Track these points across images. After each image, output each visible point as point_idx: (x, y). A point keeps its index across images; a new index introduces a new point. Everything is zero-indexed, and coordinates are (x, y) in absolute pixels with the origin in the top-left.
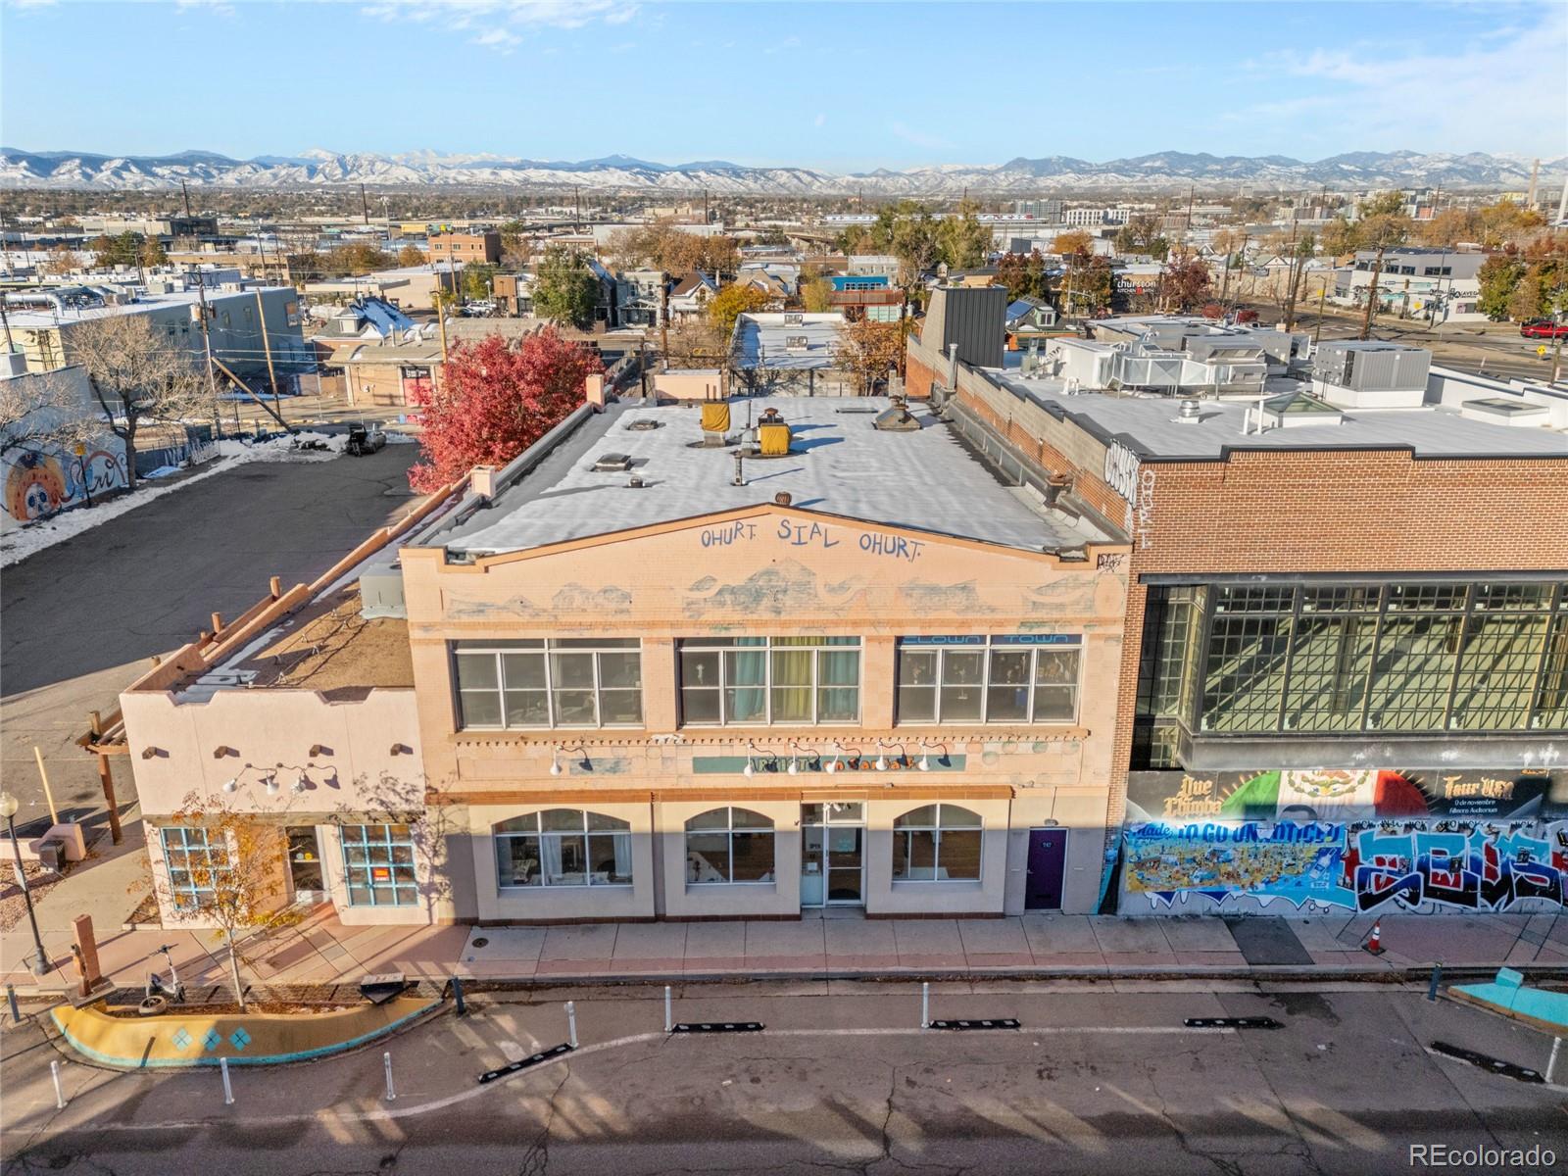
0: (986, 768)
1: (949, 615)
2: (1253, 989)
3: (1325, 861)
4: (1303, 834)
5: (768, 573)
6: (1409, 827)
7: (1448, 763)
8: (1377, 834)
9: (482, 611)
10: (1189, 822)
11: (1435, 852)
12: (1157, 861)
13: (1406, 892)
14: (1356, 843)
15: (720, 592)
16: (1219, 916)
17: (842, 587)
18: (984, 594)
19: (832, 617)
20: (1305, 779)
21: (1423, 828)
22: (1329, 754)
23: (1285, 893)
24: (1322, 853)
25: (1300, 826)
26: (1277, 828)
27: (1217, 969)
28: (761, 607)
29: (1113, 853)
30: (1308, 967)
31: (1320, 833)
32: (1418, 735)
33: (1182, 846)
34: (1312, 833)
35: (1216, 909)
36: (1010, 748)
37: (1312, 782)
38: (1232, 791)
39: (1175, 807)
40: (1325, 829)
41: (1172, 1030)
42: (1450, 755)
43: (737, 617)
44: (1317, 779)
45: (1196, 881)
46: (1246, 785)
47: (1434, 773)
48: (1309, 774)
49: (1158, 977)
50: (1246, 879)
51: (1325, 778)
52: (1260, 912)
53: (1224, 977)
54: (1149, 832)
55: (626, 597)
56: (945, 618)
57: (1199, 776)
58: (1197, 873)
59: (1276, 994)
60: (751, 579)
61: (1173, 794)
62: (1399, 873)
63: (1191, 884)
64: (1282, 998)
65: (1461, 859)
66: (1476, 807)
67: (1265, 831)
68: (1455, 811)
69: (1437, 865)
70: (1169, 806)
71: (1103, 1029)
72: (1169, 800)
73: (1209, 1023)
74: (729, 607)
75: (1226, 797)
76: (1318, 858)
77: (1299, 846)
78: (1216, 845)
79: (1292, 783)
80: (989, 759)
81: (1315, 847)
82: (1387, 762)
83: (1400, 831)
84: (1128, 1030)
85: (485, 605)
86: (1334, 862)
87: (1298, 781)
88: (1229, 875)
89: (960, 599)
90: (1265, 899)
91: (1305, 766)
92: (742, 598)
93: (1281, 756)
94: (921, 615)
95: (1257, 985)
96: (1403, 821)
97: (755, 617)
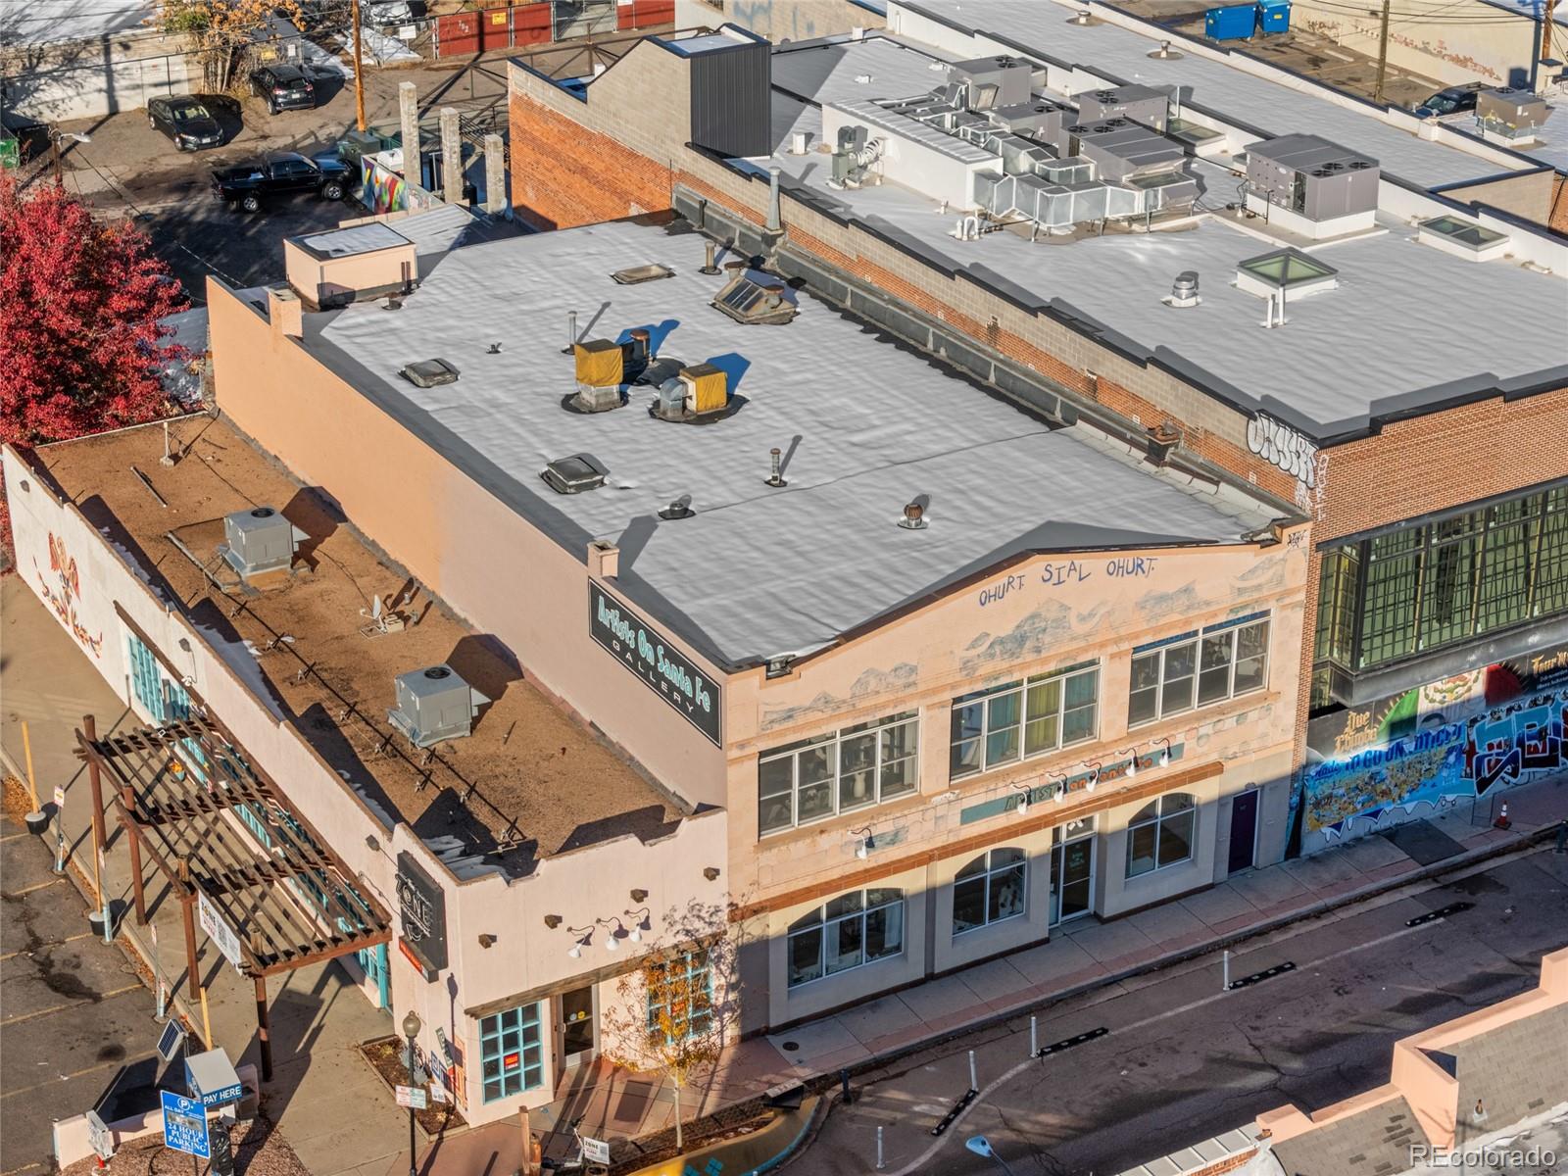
0: (1200, 750)
1: (1176, 617)
2: (1435, 885)
3: (1452, 759)
4: (1436, 739)
5: (1033, 617)
6: (1509, 710)
7: (1534, 646)
8: (1488, 723)
9: (790, 717)
10: (1353, 754)
11: (1529, 727)
12: (1330, 797)
13: (1509, 769)
14: (1474, 736)
15: (991, 646)
16: (1377, 833)
17: (1091, 615)
18: (1202, 592)
19: (1083, 644)
20: (1436, 690)
21: (1520, 708)
22: (1451, 663)
23: (1425, 797)
24: (1449, 752)
25: (1434, 733)
26: (1417, 739)
27: (1403, 877)
28: (1025, 651)
29: (1296, 799)
30: (1465, 854)
31: (1448, 734)
32: (1512, 629)
33: (1348, 778)
34: (1443, 736)
35: (1375, 827)
36: (1219, 726)
37: (1441, 692)
38: (1384, 716)
39: (1343, 743)
40: (1451, 729)
41: (1402, 933)
42: (1534, 639)
43: (1005, 665)
44: (1444, 687)
45: (1359, 806)
46: (1394, 708)
47: (1525, 657)
48: (1439, 685)
49: (1363, 898)
50: (1395, 792)
51: (1451, 685)
52: (1407, 819)
53: (1410, 882)
54: (1326, 772)
55: (913, 670)
56: (1171, 623)
57: (1359, 710)
58: (1360, 799)
59: (1455, 883)
60: (1018, 627)
61: (1341, 732)
62: (1504, 754)
63: (1355, 811)
64: (1461, 884)
65: (1546, 728)
66: (1554, 679)
67: (1409, 746)
68: (1540, 686)
69: (1531, 738)
70: (1338, 744)
71: (1356, 948)
72: (1338, 738)
73: (1424, 919)
74: (998, 659)
75: (1380, 722)
76: (1446, 758)
77: (1433, 751)
78: (1374, 769)
79: (1427, 696)
80: (1202, 742)
81: (1445, 748)
82: (1491, 657)
83: (1503, 715)
84: (1373, 943)
85: (792, 710)
86: (1458, 758)
87: (1431, 692)
88: (1384, 793)
89: (1184, 600)
90: (1409, 807)
91: (1434, 678)
92: (1009, 646)
93: (1417, 675)
94: (1153, 624)
95: (1436, 881)
96: (1504, 707)
97: (1020, 661)
